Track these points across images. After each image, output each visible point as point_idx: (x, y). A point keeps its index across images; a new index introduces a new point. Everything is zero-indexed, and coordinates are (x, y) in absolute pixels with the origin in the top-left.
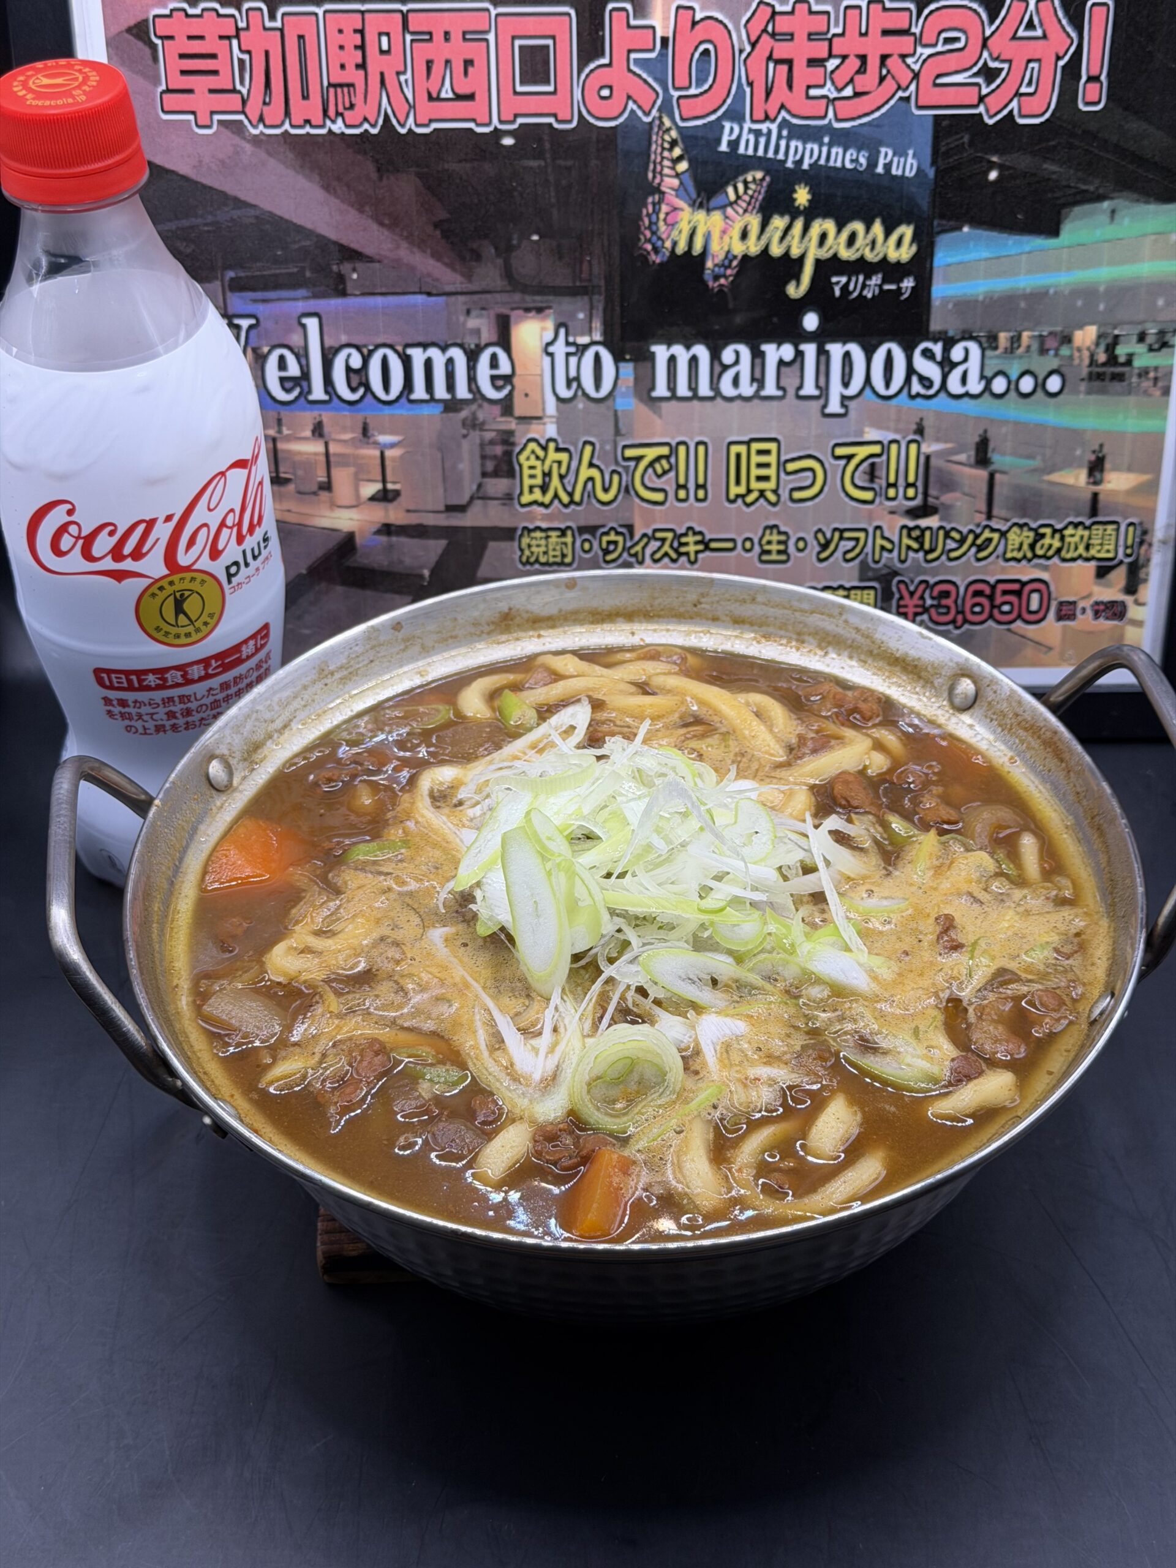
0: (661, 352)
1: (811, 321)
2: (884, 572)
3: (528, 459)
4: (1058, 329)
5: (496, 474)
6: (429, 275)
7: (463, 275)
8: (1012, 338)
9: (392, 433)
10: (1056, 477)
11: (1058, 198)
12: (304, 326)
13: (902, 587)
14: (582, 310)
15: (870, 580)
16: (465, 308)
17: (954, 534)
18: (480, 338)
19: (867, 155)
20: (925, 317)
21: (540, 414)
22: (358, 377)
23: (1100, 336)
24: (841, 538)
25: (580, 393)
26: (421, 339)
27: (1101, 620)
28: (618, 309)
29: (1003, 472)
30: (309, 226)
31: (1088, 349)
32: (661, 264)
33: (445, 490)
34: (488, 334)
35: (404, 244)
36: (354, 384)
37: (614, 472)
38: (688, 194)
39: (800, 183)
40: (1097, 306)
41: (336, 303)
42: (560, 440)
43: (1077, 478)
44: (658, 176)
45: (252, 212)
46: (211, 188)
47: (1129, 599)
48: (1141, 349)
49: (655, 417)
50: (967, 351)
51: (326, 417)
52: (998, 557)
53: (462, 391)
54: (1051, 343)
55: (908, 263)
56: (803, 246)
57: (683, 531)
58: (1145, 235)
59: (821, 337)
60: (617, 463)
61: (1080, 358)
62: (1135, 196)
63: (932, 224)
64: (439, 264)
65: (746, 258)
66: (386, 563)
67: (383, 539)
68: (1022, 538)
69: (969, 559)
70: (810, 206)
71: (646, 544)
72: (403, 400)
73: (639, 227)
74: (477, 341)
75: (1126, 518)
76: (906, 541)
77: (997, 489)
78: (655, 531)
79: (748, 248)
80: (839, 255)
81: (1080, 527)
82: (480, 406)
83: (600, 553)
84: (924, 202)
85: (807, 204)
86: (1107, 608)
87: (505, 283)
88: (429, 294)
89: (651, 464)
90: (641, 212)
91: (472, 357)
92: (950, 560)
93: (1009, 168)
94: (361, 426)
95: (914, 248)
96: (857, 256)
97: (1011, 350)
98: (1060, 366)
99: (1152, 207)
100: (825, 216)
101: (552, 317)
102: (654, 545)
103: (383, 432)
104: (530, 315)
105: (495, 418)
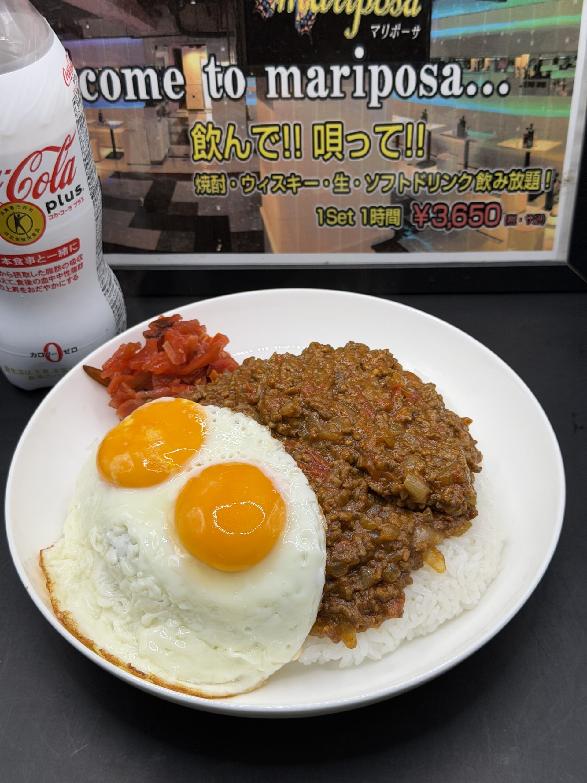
0: (271, 71)
1: (359, 52)
2: (406, 198)
3: (197, 134)
4: (506, 56)
5: (179, 143)
6: (132, 26)
7: (151, 25)
8: (479, 62)
9: (116, 119)
10: (505, 144)
13: (416, 207)
14: (224, 46)
15: (397, 203)
16: (154, 45)
17: (445, 177)
18: (164, 63)
20: (427, 49)
21: (202, 108)
22: (94, 86)
23: (531, 61)
24: (380, 179)
25: (225, 95)
26: (129, 64)
27: (531, 225)
28: (245, 45)
29: (474, 141)
31: (524, 68)
32: (269, 18)
33: (150, 153)
34: (168, 60)
35: (116, 8)
36: (92, 91)
37: (247, 141)
40: (530, 42)
41: (79, 43)
42: (215, 123)
43: (517, 144)
47: (547, 213)
48: (555, 68)
49: (269, 109)
50: (452, 70)
52: (471, 190)
53: (156, 95)
54: (502, 65)
55: (416, 17)
56: (354, 7)
57: (289, 175)
59: (366, 62)
60: (249, 136)
61: (519, 73)
64: (137, 19)
65: (319, 14)
67: (116, 180)
68: (485, 178)
69: (455, 190)
71: (268, 183)
72: (122, 100)
74: (163, 66)
75: (546, 167)
76: (418, 181)
77: (470, 151)
78: (273, 175)
79: (320, 8)
80: (375, 13)
81: (519, 173)
82: (167, 103)
83: (242, 188)
86: (534, 218)
87: (178, 30)
88: (132, 37)
89: (269, 137)
91: (160, 75)
92: (444, 191)
94: (97, 115)
95: (420, 8)
96: (386, 13)
97: (478, 69)
98: (507, 79)
101: (206, 51)
102: (272, 183)
103: (112, 119)
104: (193, 49)
105: (176, 110)
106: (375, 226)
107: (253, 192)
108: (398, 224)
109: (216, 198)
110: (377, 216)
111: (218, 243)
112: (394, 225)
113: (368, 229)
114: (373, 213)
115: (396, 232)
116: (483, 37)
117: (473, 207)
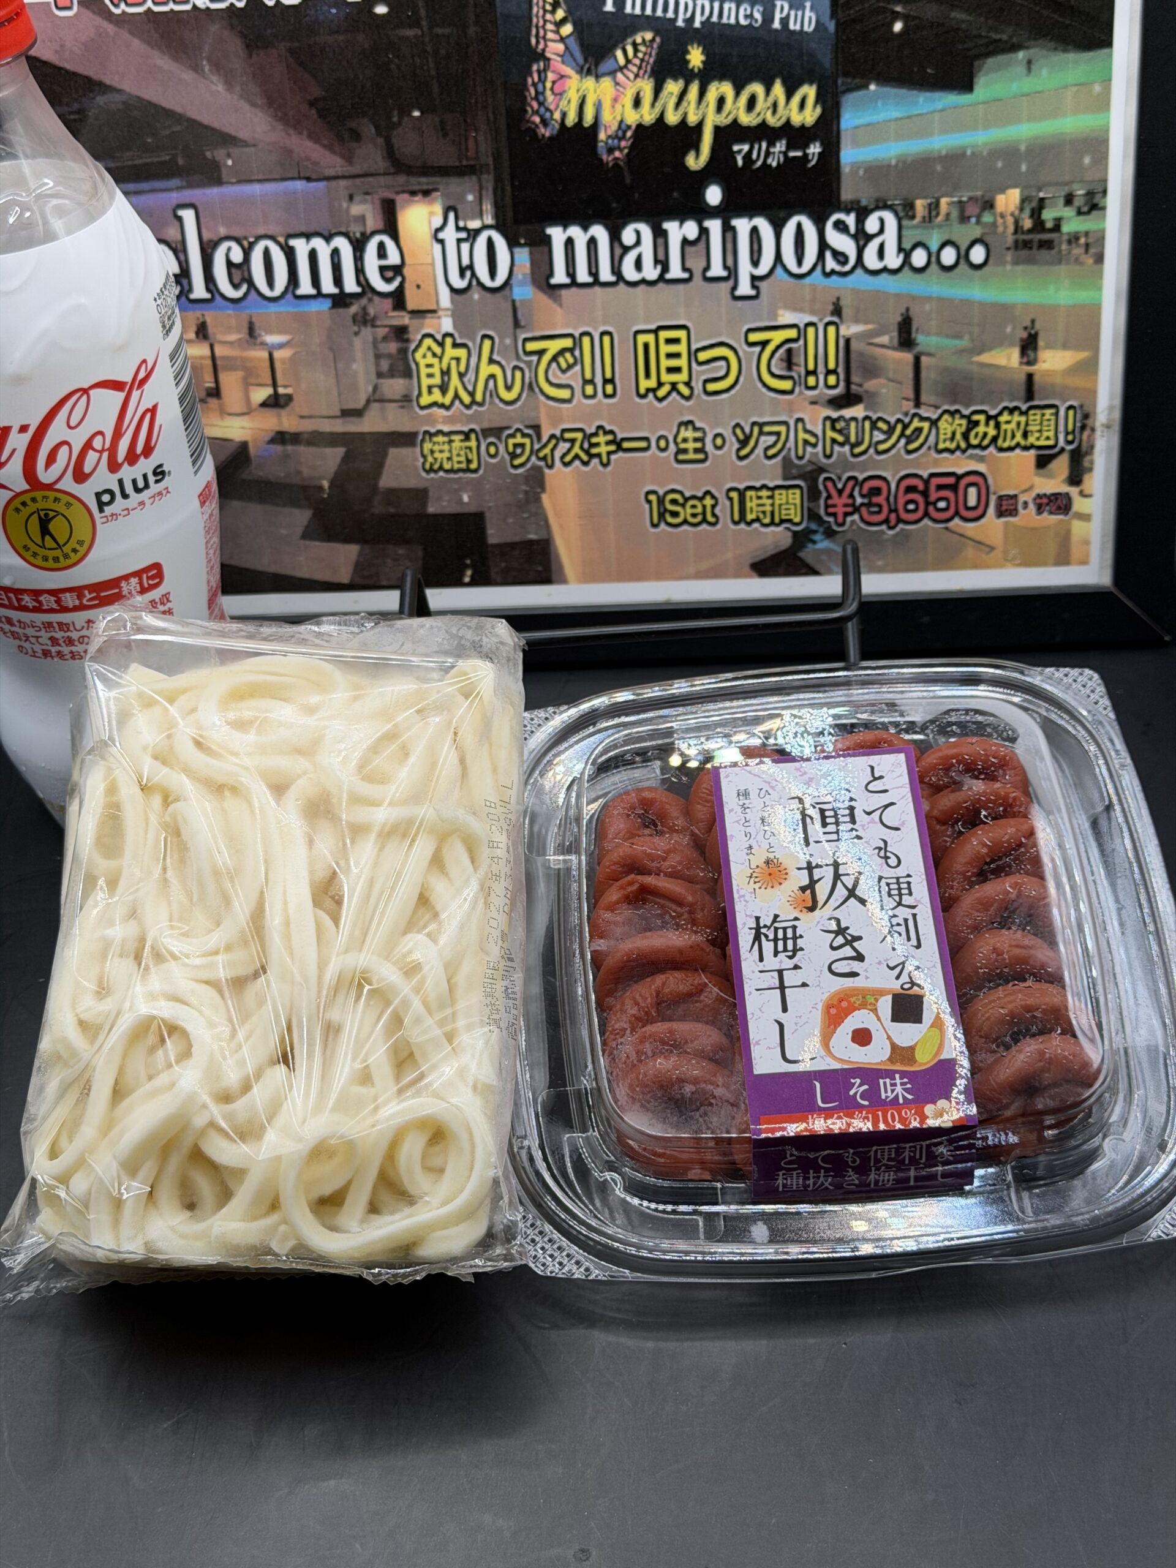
0: (557, 235)
1: (714, 195)
2: (809, 468)
3: (424, 356)
4: (979, 193)
5: (392, 374)
6: (308, 159)
7: (343, 157)
8: (930, 205)
9: (278, 331)
10: (986, 358)
11: (968, 49)
12: (180, 219)
13: (829, 484)
14: (470, 192)
15: (794, 478)
16: (346, 193)
17: (881, 425)
18: (365, 225)
19: (761, 9)
20: (834, 185)
21: (434, 307)
22: (239, 272)
23: (1023, 201)
24: (761, 433)
25: (474, 282)
26: (303, 229)
27: (1045, 514)
28: (508, 188)
29: (929, 354)
30: (179, 109)
31: (1012, 214)
32: (551, 138)
33: (339, 395)
34: (373, 220)
35: (280, 126)
36: (236, 281)
37: (515, 368)
38: (575, 60)
39: (692, 44)
40: (1020, 167)
41: (213, 192)
42: (456, 335)
43: (1009, 358)
44: (542, 41)
45: (118, 97)
46: (75, 74)
47: (1073, 491)
48: (1068, 212)
49: (555, 306)
50: (882, 221)
51: (210, 316)
53: (351, 285)
54: (972, 210)
55: (813, 126)
56: (701, 112)
57: (593, 430)
58: (1066, 87)
59: (727, 211)
60: (518, 358)
61: (1004, 223)
62: (1052, 44)
63: (836, 82)
64: (317, 147)
65: (640, 126)
66: (282, 475)
67: (278, 448)
69: (899, 450)
70: (705, 68)
71: (555, 446)
72: (289, 296)
73: (525, 97)
74: (362, 230)
75: (1065, 401)
76: (830, 434)
77: (924, 374)
78: (564, 431)
79: (642, 117)
80: (739, 121)
81: (1016, 413)
82: (370, 300)
83: (507, 458)
84: (826, 59)
85: (701, 66)
86: (1051, 501)
87: (389, 163)
88: (308, 179)
89: (554, 358)
90: (526, 81)
91: (359, 247)
92: (878, 453)
93: (915, 18)
94: (246, 325)
95: (819, 110)
96: (759, 120)
97: (929, 219)
98: (983, 234)
99: (1072, 56)
100: (722, 78)
101: (440, 200)
102: (564, 447)
103: (270, 332)
104: (416, 199)
105: (386, 313)
106: (756, 525)
107: (529, 466)
108: (797, 520)
109: (460, 478)
110: (759, 505)
111: (467, 566)
112: (790, 521)
113: (742, 529)
114: (751, 498)
115: (795, 534)
116: (934, 159)
117: (935, 481)
